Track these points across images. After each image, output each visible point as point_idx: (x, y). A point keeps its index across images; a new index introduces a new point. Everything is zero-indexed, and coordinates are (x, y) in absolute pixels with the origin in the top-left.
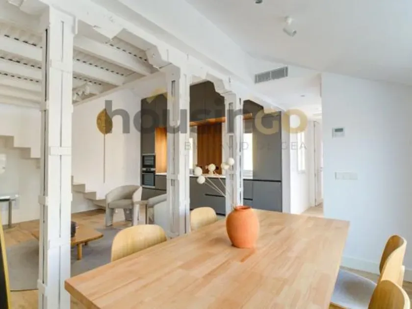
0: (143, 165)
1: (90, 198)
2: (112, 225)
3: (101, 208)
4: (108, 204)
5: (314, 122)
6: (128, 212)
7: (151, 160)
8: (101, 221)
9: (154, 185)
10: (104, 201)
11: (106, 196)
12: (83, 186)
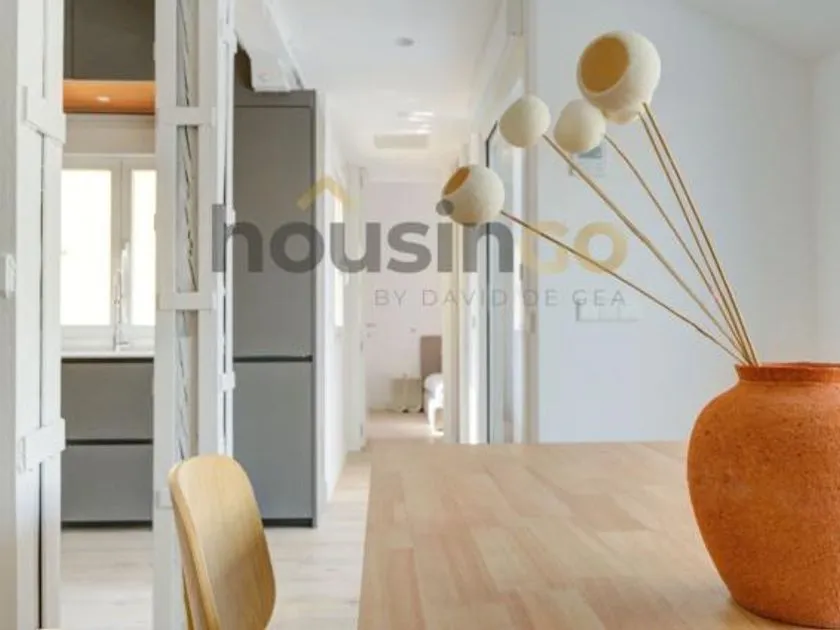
5: (361, 169)
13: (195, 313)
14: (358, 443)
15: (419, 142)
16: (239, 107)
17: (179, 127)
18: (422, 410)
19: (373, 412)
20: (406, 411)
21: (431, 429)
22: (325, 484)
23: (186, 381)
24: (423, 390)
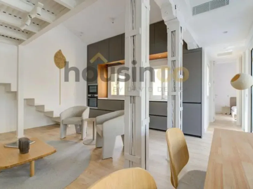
0: (89, 93)
1: (49, 115)
2: (65, 138)
3: (57, 123)
4: (62, 121)
5: (214, 61)
6: (78, 127)
7: (94, 89)
8: (57, 134)
9: (97, 107)
10: (59, 118)
11: (60, 115)
12: (43, 106)
13: (175, 96)
14: (212, 121)
15: (230, 53)
16: (184, 54)
17: (172, 61)
18: (231, 114)
19: (217, 113)
20: (226, 114)
21: (233, 119)
22: (204, 129)
23: (173, 108)
24: (231, 109)
